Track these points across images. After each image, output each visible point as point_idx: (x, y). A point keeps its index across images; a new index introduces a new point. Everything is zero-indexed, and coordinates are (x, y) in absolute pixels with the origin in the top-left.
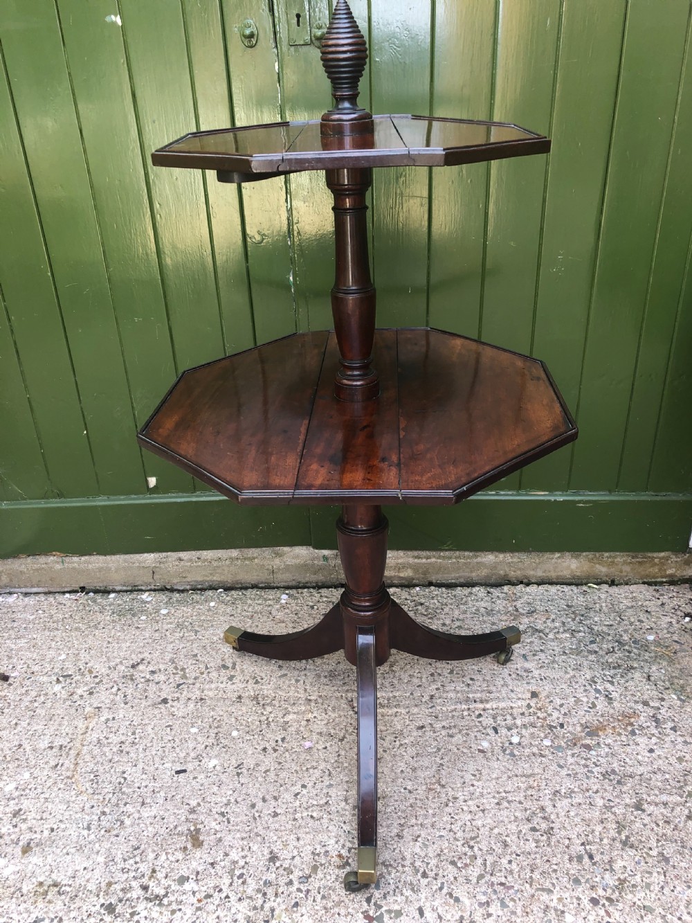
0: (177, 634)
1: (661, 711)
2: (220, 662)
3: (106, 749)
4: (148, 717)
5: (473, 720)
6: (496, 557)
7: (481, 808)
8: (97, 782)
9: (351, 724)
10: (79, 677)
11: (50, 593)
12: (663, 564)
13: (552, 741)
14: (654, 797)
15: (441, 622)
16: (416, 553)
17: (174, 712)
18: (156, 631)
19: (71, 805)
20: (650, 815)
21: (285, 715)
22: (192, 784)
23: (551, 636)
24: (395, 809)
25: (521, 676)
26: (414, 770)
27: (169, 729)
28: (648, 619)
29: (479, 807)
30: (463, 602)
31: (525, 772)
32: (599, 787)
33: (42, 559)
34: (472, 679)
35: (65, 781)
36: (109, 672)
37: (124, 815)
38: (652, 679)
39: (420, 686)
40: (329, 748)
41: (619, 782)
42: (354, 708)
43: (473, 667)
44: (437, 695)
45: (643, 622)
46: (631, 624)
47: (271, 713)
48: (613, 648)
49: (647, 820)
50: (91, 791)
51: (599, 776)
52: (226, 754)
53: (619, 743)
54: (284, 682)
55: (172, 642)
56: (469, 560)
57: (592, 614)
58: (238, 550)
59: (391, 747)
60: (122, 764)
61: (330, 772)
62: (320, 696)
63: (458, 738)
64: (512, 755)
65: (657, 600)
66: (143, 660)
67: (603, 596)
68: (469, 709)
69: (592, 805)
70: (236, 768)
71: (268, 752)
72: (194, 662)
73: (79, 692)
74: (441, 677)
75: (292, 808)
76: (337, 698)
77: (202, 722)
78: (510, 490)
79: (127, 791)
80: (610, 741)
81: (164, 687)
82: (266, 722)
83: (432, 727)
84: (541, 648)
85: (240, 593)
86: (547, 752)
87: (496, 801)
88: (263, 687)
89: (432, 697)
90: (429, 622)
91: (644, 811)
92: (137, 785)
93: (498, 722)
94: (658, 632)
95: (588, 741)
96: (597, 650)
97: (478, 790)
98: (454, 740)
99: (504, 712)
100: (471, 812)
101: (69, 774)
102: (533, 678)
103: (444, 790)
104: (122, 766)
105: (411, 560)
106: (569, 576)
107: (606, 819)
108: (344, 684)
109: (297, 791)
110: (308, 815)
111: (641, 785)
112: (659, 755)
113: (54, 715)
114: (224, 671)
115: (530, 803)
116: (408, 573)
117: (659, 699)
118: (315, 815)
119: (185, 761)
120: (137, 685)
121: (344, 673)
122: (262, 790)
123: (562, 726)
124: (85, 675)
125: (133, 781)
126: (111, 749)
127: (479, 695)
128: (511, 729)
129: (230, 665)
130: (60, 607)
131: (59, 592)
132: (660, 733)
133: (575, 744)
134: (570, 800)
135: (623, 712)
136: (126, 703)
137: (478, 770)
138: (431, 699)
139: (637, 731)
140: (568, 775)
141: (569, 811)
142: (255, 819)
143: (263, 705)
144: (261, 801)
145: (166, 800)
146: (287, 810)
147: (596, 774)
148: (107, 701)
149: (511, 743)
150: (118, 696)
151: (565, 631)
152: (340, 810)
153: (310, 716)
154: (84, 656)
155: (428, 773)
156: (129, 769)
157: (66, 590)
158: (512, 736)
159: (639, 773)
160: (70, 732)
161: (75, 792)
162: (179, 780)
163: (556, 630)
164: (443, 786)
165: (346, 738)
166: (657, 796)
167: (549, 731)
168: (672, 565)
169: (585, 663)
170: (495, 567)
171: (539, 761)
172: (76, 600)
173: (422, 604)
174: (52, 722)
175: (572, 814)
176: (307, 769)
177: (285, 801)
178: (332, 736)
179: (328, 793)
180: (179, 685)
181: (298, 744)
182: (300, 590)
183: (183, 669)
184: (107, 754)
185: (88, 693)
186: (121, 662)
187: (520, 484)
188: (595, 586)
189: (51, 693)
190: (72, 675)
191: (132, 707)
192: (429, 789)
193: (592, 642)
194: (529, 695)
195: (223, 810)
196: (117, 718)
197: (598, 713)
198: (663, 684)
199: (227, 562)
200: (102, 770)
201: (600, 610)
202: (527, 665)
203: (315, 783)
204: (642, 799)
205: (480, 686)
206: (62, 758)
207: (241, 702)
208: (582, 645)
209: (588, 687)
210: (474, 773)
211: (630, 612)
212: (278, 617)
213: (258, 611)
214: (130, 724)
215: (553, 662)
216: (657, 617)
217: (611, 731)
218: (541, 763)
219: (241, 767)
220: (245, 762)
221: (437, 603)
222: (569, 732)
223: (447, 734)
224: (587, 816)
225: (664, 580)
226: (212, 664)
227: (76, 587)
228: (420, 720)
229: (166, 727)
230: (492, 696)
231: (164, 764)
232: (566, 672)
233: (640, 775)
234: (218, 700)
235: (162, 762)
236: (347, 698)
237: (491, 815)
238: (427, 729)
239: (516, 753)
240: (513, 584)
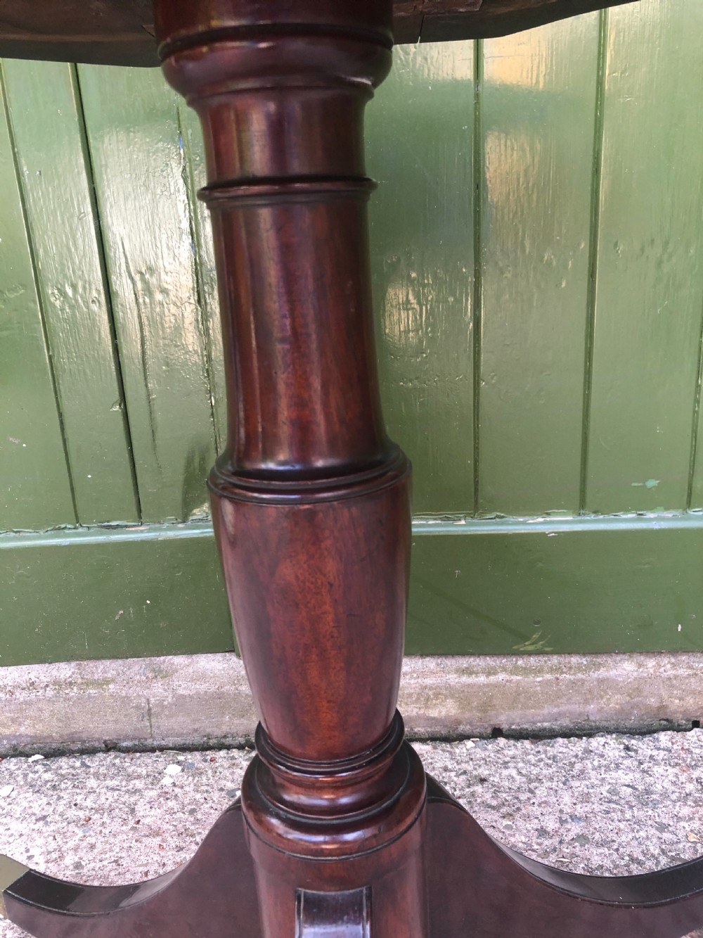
6: (640, 666)
15: (535, 824)
16: (464, 662)
30: (575, 772)
56: (580, 676)
58: (73, 664)
78: (667, 509)
85: (78, 764)
90: (507, 827)
105: (453, 679)
116: (446, 710)
170: (638, 690)
173: (483, 781)
182: (210, 754)
187: (690, 495)
199: (50, 693)
212: (147, 821)
213: (107, 806)
221: (517, 777)
240: (679, 729)
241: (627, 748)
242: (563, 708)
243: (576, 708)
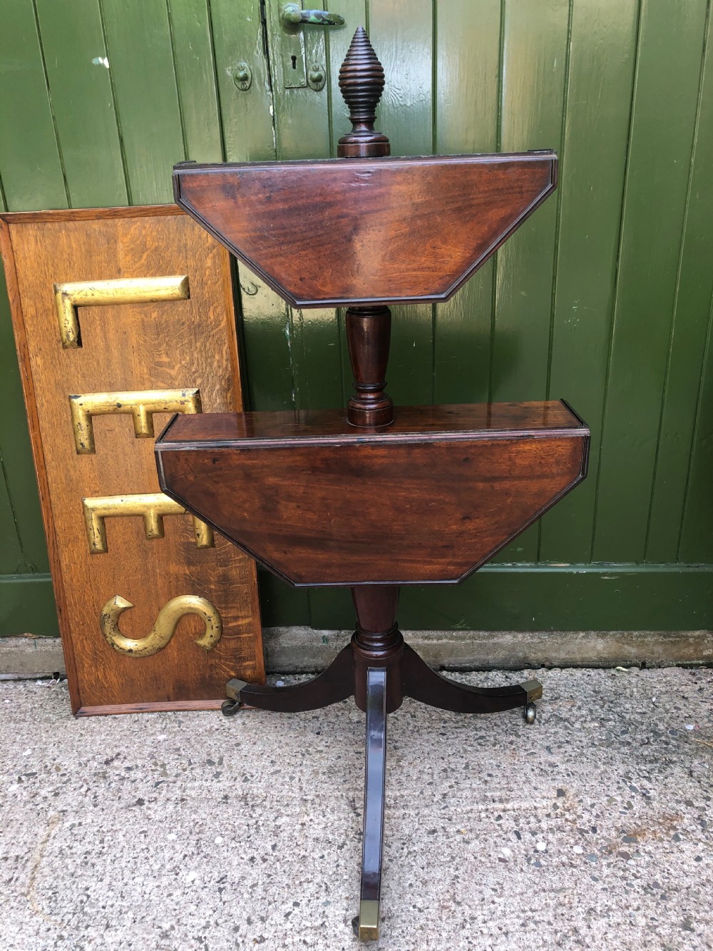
0: (158, 726)
1: (707, 812)
2: (205, 757)
3: (68, 861)
4: (120, 822)
5: (492, 823)
6: (514, 637)
7: (504, 930)
8: (56, 900)
9: (352, 828)
10: (44, 776)
11: (20, 680)
12: (699, 644)
13: (584, 848)
14: (704, 913)
16: (426, 633)
17: (150, 815)
18: (135, 721)
19: (25, 926)
20: (699, 935)
21: (276, 818)
22: (166, 903)
23: (577, 725)
24: (403, 932)
25: (545, 771)
26: (425, 883)
27: (143, 835)
28: (685, 705)
29: (500, 929)
31: (554, 886)
32: (640, 903)
33: (12, 642)
34: (490, 775)
35: (19, 898)
36: (78, 769)
37: (85, 940)
38: (695, 774)
39: (430, 784)
40: (326, 857)
41: (663, 897)
42: (356, 809)
43: (491, 761)
44: (450, 794)
45: (680, 709)
46: (667, 711)
47: (261, 815)
48: (648, 738)
49: (697, 941)
50: (47, 911)
51: (639, 890)
52: (208, 865)
53: (661, 850)
54: (276, 780)
55: (153, 734)
56: (484, 641)
57: (622, 700)
59: (398, 855)
60: (85, 878)
61: (327, 888)
62: (318, 796)
63: (475, 845)
64: (538, 864)
65: (695, 685)
66: (119, 754)
67: (634, 680)
68: (487, 810)
69: (633, 925)
70: (218, 882)
71: (256, 863)
72: (176, 757)
73: (43, 792)
74: (454, 773)
75: (282, 931)
76: (337, 798)
77: (181, 827)
78: (527, 562)
79: (89, 912)
80: (651, 848)
81: (140, 786)
82: (255, 826)
83: (446, 832)
84: (567, 739)
86: (579, 862)
87: (521, 922)
88: (253, 785)
89: (445, 796)
91: (692, 930)
92: (101, 904)
93: (521, 825)
94: (698, 720)
95: (625, 849)
96: (630, 741)
97: (500, 908)
98: (470, 847)
99: (527, 813)
100: (491, 935)
101: (24, 890)
102: (558, 773)
103: (460, 908)
104: (86, 881)
105: (420, 641)
106: (596, 659)
107: (649, 941)
108: (345, 781)
109: (288, 911)
110: (300, 940)
111: (688, 899)
112: (707, 864)
113: (11, 820)
114: (209, 767)
115: (561, 924)
117: (704, 798)
118: (308, 940)
119: (159, 875)
120: (109, 784)
121: (345, 769)
122: (247, 910)
123: (594, 830)
124: (51, 773)
125: (97, 899)
126: (74, 861)
127: (498, 794)
128: (536, 834)
129: (216, 760)
130: (30, 695)
131: (30, 679)
132: (707, 838)
133: (610, 852)
134: (606, 920)
135: (664, 813)
136: (95, 806)
137: (499, 884)
138: (444, 798)
139: (681, 836)
140: (604, 889)
141: (606, 933)
142: (237, 945)
143: (253, 806)
144: (246, 922)
145: (135, 922)
146: (276, 934)
147: (636, 887)
148: (74, 804)
149: (536, 851)
150: (87, 798)
151: (592, 719)
152: (338, 934)
153: (306, 819)
154: (52, 751)
155: (441, 887)
156: (93, 884)
157: (38, 676)
158: (537, 841)
159: (686, 886)
160: (29, 841)
161: (29, 911)
162: (151, 898)
163: (583, 719)
164: (459, 904)
165: (346, 844)
166: (707, 912)
167: (580, 836)
168: (709, 645)
169: (618, 756)
171: (570, 872)
172: (49, 687)
174: (9, 829)
175: (610, 936)
176: (301, 882)
177: (273, 922)
178: (330, 842)
179: (324, 912)
180: (157, 784)
181: (291, 852)
182: (298, 676)
183: (163, 766)
184: (69, 867)
185: (53, 794)
186: (94, 758)
187: (538, 556)
188: (624, 669)
189: (10, 794)
190: (36, 773)
191: (103, 810)
192: (443, 907)
193: (624, 732)
194: (555, 794)
195: (200, 934)
196: (84, 823)
197: (635, 814)
198: (707, 781)
200: (62, 886)
201: (631, 696)
202: (552, 759)
203: (309, 901)
204: (690, 917)
205: (499, 783)
206: (17, 871)
207: (227, 803)
208: (613, 736)
209: (622, 784)
210: (495, 887)
211: (665, 698)
214: (98, 831)
215: (581, 755)
216: (696, 704)
217: (651, 836)
218: (572, 874)
219: (224, 880)
220: (228, 874)
222: (603, 838)
223: (462, 839)
224: (627, 939)
225: (701, 662)
226: (196, 760)
227: (48, 672)
228: (432, 823)
229: (141, 833)
230: (513, 794)
231: (133, 879)
232: (596, 767)
233: (687, 888)
234: (201, 801)
235: (133, 876)
236: (348, 798)
237: (515, 939)
238: (439, 834)
239: (543, 862)
240: (534, 668)
241: (507, 677)
242: (476, 657)
243: (483, 657)
